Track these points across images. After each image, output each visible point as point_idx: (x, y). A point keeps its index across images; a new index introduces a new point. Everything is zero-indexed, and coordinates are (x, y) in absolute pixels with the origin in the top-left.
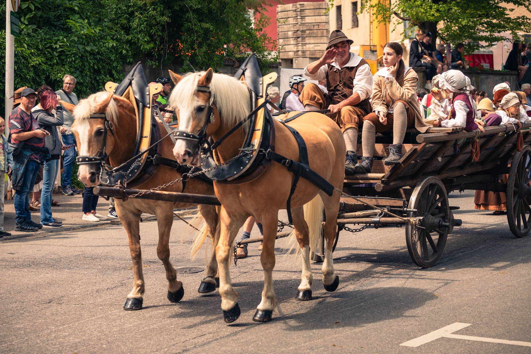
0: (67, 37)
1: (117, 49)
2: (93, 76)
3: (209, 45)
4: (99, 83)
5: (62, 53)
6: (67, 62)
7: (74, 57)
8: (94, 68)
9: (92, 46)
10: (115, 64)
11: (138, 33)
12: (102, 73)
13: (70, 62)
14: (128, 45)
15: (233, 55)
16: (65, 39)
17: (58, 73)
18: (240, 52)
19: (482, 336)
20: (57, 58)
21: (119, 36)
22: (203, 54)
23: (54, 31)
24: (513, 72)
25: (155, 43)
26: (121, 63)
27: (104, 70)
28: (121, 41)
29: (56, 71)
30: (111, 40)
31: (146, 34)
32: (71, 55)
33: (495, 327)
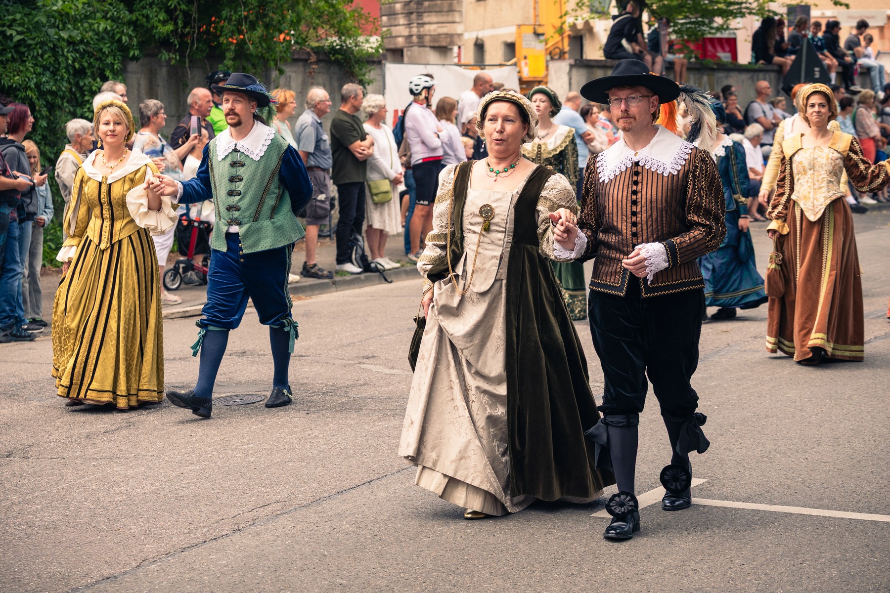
0: (29, 14)
1: (113, 34)
2: (74, 80)
3: (267, 26)
4: (85, 91)
5: (20, 43)
6: (30, 57)
7: (41, 48)
8: (74, 67)
9: (72, 31)
10: (109, 60)
11: (148, 7)
12: (89, 73)
13: (35, 58)
14: (132, 28)
15: (306, 42)
16: (26, 19)
17: (14, 76)
18: (317, 36)
19: (726, 498)
20: (13, 51)
21: (115, 13)
22: (257, 40)
23: (7, 5)
24: (770, 67)
25: (176, 24)
26: (120, 58)
27: (91, 70)
28: (120, 21)
29: (10, 72)
30: (104, 20)
31: (161, 9)
32: (36, 44)
33: (746, 484)
